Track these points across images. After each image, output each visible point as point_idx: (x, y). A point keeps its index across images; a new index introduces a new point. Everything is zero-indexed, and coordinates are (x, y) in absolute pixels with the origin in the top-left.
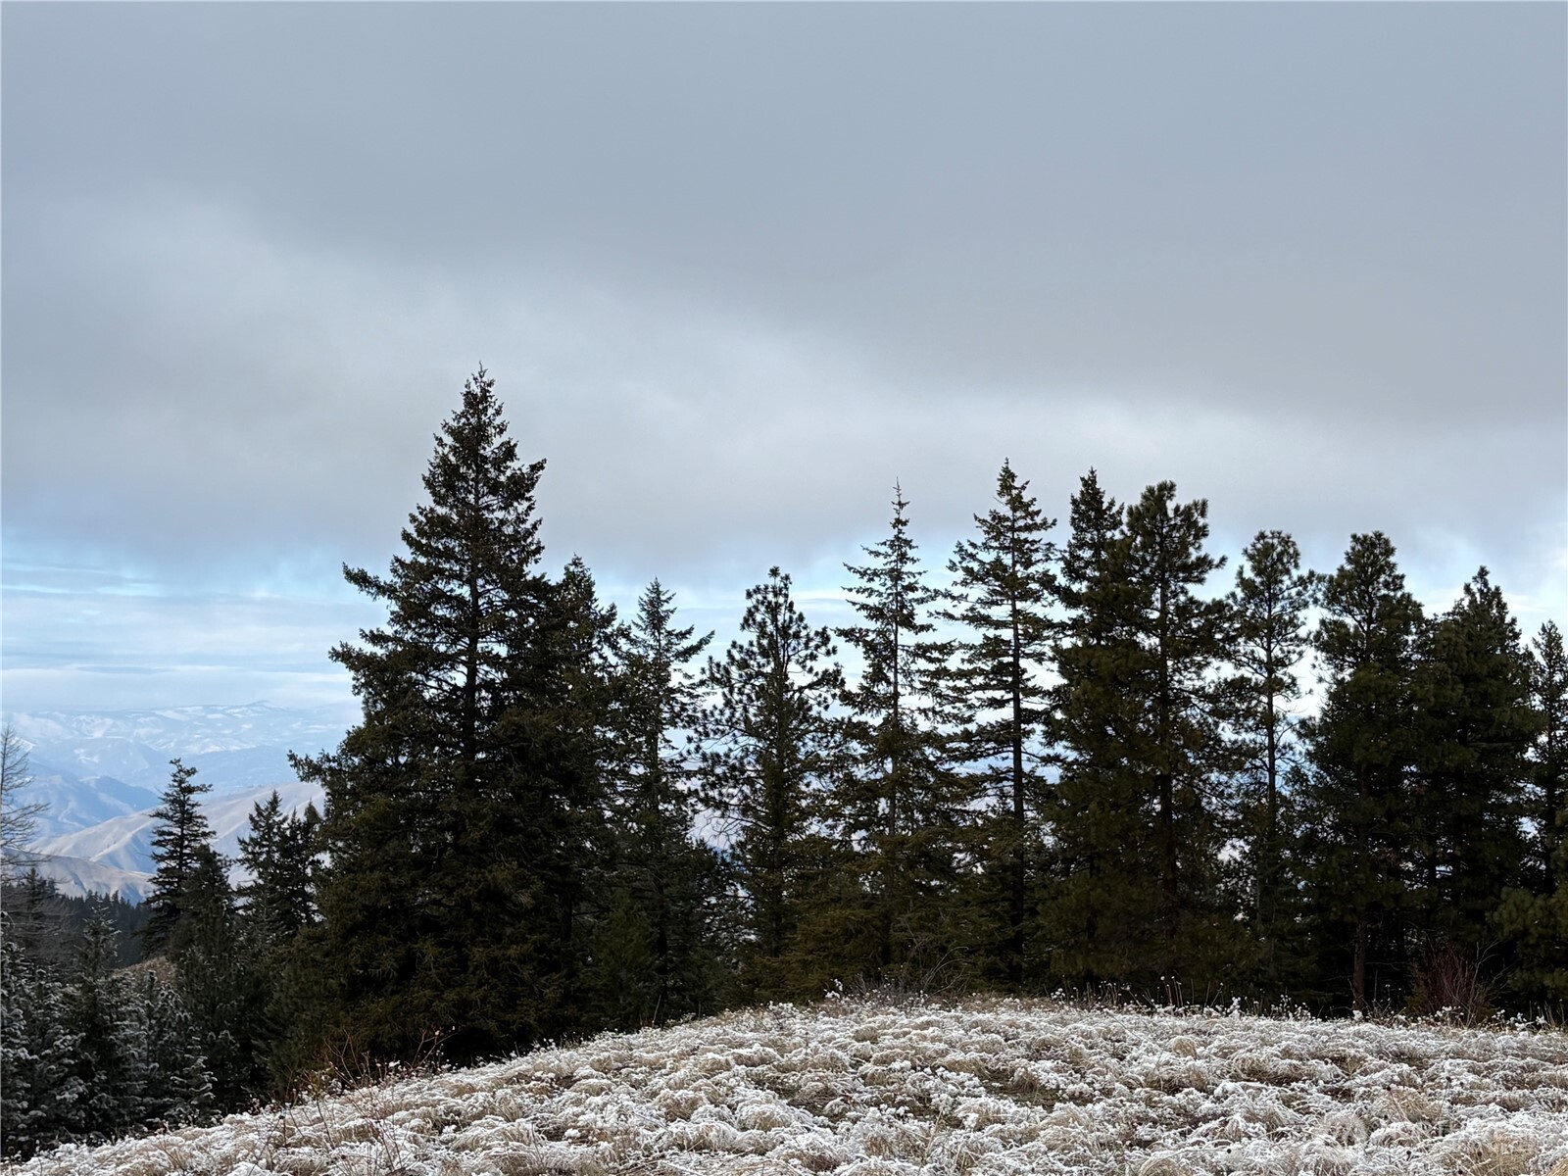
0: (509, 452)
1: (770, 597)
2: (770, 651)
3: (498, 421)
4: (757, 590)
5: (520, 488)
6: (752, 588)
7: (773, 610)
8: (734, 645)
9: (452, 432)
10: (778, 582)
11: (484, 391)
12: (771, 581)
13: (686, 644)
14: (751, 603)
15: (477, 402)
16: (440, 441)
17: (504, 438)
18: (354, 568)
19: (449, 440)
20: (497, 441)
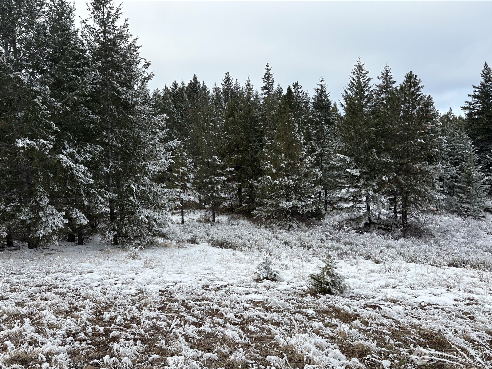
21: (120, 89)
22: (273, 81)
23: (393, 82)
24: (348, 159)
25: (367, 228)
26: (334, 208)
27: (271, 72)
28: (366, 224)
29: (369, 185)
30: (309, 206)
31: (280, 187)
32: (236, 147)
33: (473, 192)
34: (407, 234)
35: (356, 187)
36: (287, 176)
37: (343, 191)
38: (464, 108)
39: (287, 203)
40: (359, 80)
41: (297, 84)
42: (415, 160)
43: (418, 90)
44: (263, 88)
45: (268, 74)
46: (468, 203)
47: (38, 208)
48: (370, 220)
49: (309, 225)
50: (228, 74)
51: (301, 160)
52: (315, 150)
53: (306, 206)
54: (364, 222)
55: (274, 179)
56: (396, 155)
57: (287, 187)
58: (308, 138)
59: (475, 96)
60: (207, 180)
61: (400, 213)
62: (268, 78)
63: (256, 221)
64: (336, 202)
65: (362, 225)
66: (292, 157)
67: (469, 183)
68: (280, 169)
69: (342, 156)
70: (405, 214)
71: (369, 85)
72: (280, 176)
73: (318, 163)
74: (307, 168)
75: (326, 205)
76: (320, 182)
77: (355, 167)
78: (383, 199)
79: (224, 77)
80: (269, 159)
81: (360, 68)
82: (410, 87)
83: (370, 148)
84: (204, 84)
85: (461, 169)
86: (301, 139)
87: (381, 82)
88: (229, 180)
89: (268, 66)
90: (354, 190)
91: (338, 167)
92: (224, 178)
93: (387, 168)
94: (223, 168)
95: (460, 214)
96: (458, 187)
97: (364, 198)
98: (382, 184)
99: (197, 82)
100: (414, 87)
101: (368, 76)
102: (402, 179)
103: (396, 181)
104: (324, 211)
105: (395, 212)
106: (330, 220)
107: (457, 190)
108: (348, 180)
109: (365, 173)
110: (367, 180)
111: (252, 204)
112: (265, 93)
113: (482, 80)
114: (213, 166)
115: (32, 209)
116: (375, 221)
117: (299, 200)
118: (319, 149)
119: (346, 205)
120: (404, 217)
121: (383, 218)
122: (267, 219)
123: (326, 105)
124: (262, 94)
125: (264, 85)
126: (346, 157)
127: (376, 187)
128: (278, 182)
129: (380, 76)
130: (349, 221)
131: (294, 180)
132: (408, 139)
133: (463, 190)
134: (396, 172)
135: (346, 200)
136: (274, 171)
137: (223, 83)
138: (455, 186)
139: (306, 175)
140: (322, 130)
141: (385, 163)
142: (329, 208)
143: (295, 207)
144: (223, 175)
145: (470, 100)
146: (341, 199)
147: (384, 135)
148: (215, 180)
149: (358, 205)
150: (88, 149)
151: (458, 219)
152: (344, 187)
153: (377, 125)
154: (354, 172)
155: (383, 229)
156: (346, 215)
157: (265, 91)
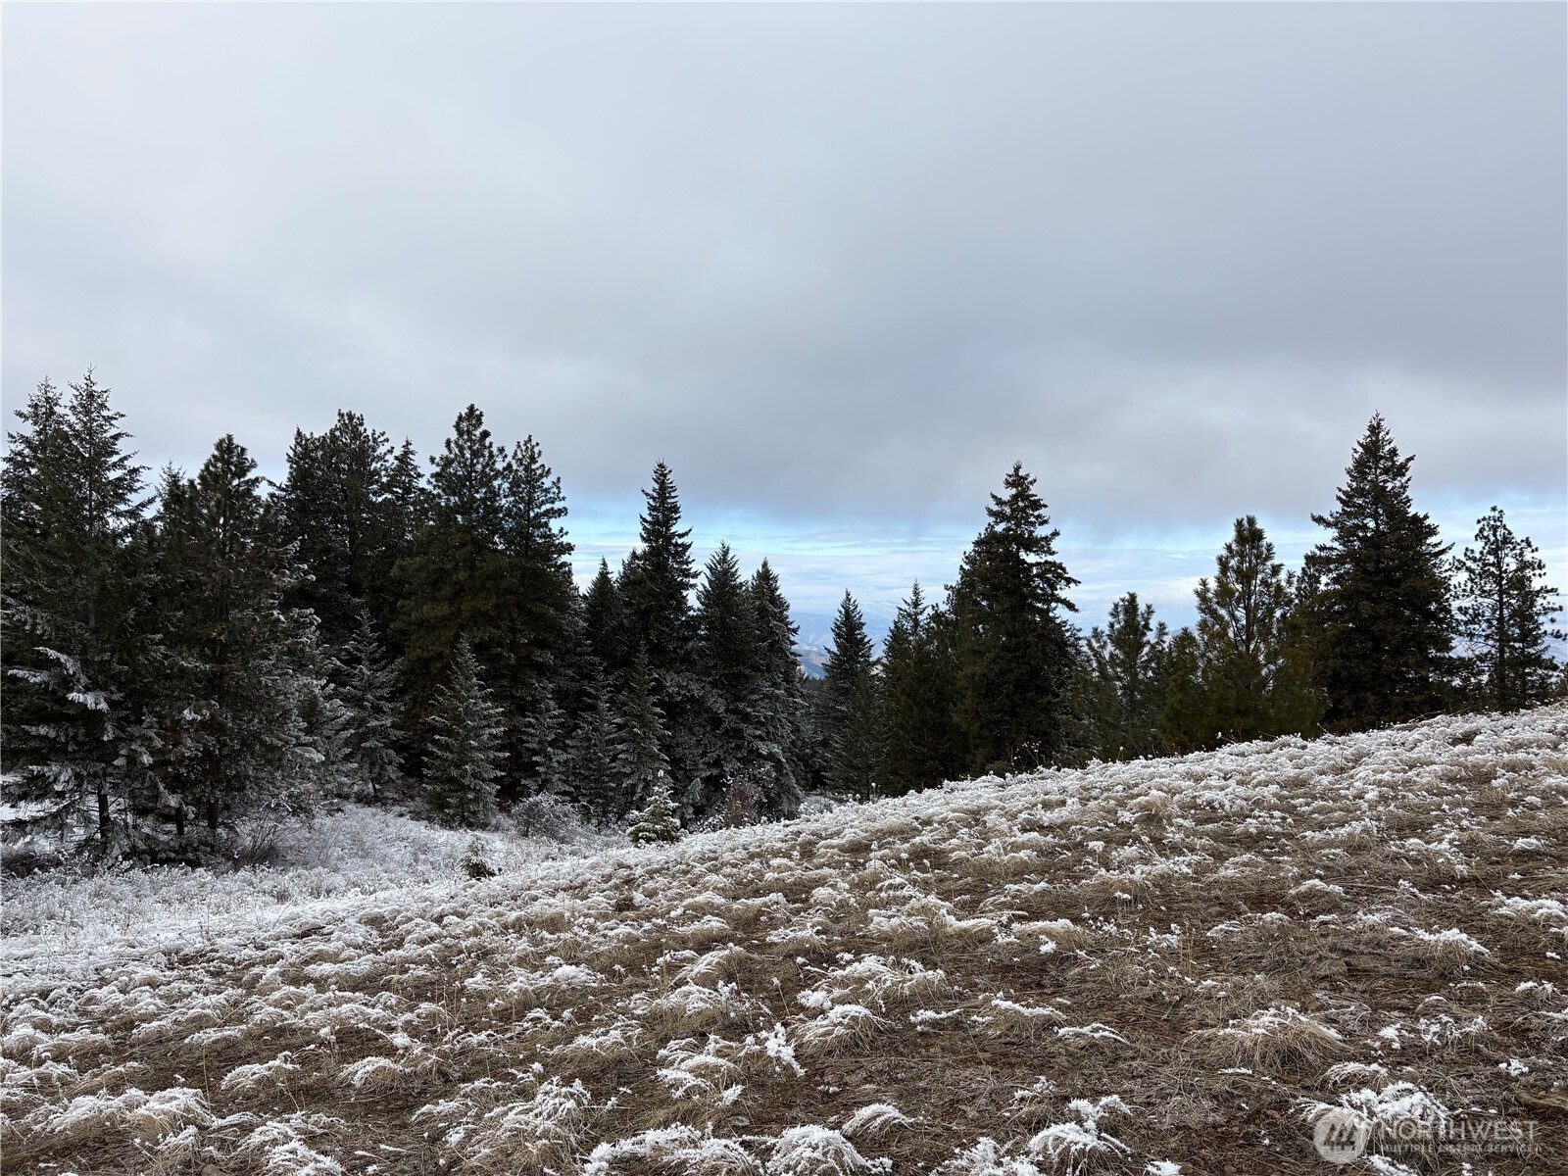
0: (1394, 452)
1: (1492, 522)
2: (1494, 552)
3: (1387, 438)
4: (1484, 519)
5: (1401, 470)
6: (1481, 518)
7: (1495, 529)
8: (1467, 549)
9: (1361, 445)
10: (1497, 514)
11: (1379, 424)
12: (1492, 514)
13: (1437, 549)
14: (1480, 526)
15: (1375, 430)
16: (1355, 451)
17: (1392, 445)
18: (1316, 514)
19: (1360, 450)
20: (1387, 448)
24: (69, 663)
69: (54, 654)
109: (114, 704)
126: (63, 657)
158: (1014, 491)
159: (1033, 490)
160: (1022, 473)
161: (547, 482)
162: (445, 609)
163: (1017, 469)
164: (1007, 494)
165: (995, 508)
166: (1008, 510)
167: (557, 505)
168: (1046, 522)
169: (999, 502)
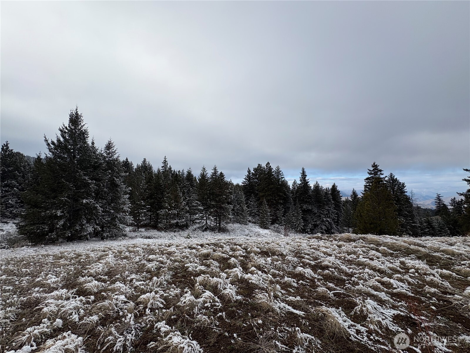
21: (116, 180)
22: (167, 164)
23: (218, 172)
24: (199, 203)
25: (206, 230)
26: (194, 223)
27: (166, 160)
28: (205, 228)
29: (206, 213)
30: (183, 222)
31: (172, 214)
32: (151, 197)
33: (244, 215)
34: (220, 231)
35: (202, 214)
36: (175, 210)
37: (197, 215)
38: (242, 183)
39: (174, 221)
40: (204, 173)
41: (179, 171)
42: (223, 203)
43: (224, 178)
44: (163, 167)
45: (165, 161)
46: (242, 219)
47: (82, 225)
48: (207, 227)
49: (183, 230)
50: (145, 159)
51: (181, 203)
52: (186, 199)
53: (182, 222)
54: (204, 228)
55: (169, 211)
56: (216, 201)
57: (175, 214)
58: (184, 193)
59: (246, 179)
60: (137, 212)
61: (218, 223)
62: (165, 163)
63: (160, 229)
64: (194, 220)
65: (204, 229)
66: (177, 202)
67: (243, 211)
68: (171, 207)
69: (197, 202)
70: (220, 223)
71: (207, 175)
72: (172, 210)
73: (187, 204)
74: (183, 206)
75: (190, 221)
76: (187, 212)
77: (202, 206)
78: (212, 218)
79: (143, 160)
80: (167, 202)
81: (204, 169)
82: (221, 177)
83: (207, 198)
84: (131, 162)
85: (240, 206)
86: (181, 195)
87: (213, 171)
88: (147, 211)
89: (165, 157)
90: (201, 215)
91: (195, 206)
92: (145, 211)
93: (214, 206)
94: (144, 206)
95: (240, 223)
96: (240, 213)
97: (205, 218)
98: (211, 212)
99: (128, 161)
100: (223, 177)
101: (207, 172)
102: (218, 211)
103: (216, 211)
104: (189, 224)
105: (217, 223)
106: (191, 228)
107: (239, 214)
108: (199, 211)
109: (205, 208)
110: (206, 211)
111: (157, 223)
112: (163, 169)
113: (248, 173)
114: (141, 205)
115: (80, 225)
116: (209, 227)
117: (179, 220)
118: (188, 198)
119: (198, 221)
120: (220, 225)
121: (212, 225)
122: (165, 228)
123: (192, 179)
124: (162, 169)
125: (163, 165)
126: (198, 202)
127: (209, 214)
128: (170, 212)
129: (213, 169)
130: (199, 228)
131: (177, 211)
132: (220, 196)
133: (241, 214)
134: (217, 208)
135: (198, 219)
136: (169, 207)
137: (142, 163)
138: (238, 213)
139: (183, 209)
140: (189, 190)
141: (212, 204)
142: (192, 222)
143: (177, 223)
144: (145, 209)
145: (244, 180)
146: (196, 219)
147: (213, 194)
148: (141, 211)
149: (203, 221)
150: (100, 202)
151: (240, 225)
152: (198, 214)
153: (210, 190)
154: (201, 208)
155: (212, 230)
156: (198, 225)
157: (163, 168)
158: (373, 168)
159: (378, 168)
160: (375, 164)
161: (281, 173)
162: (263, 194)
163: (374, 163)
164: (372, 169)
165: (370, 172)
166: (373, 172)
167: (283, 176)
168: (383, 174)
169: (370, 171)
